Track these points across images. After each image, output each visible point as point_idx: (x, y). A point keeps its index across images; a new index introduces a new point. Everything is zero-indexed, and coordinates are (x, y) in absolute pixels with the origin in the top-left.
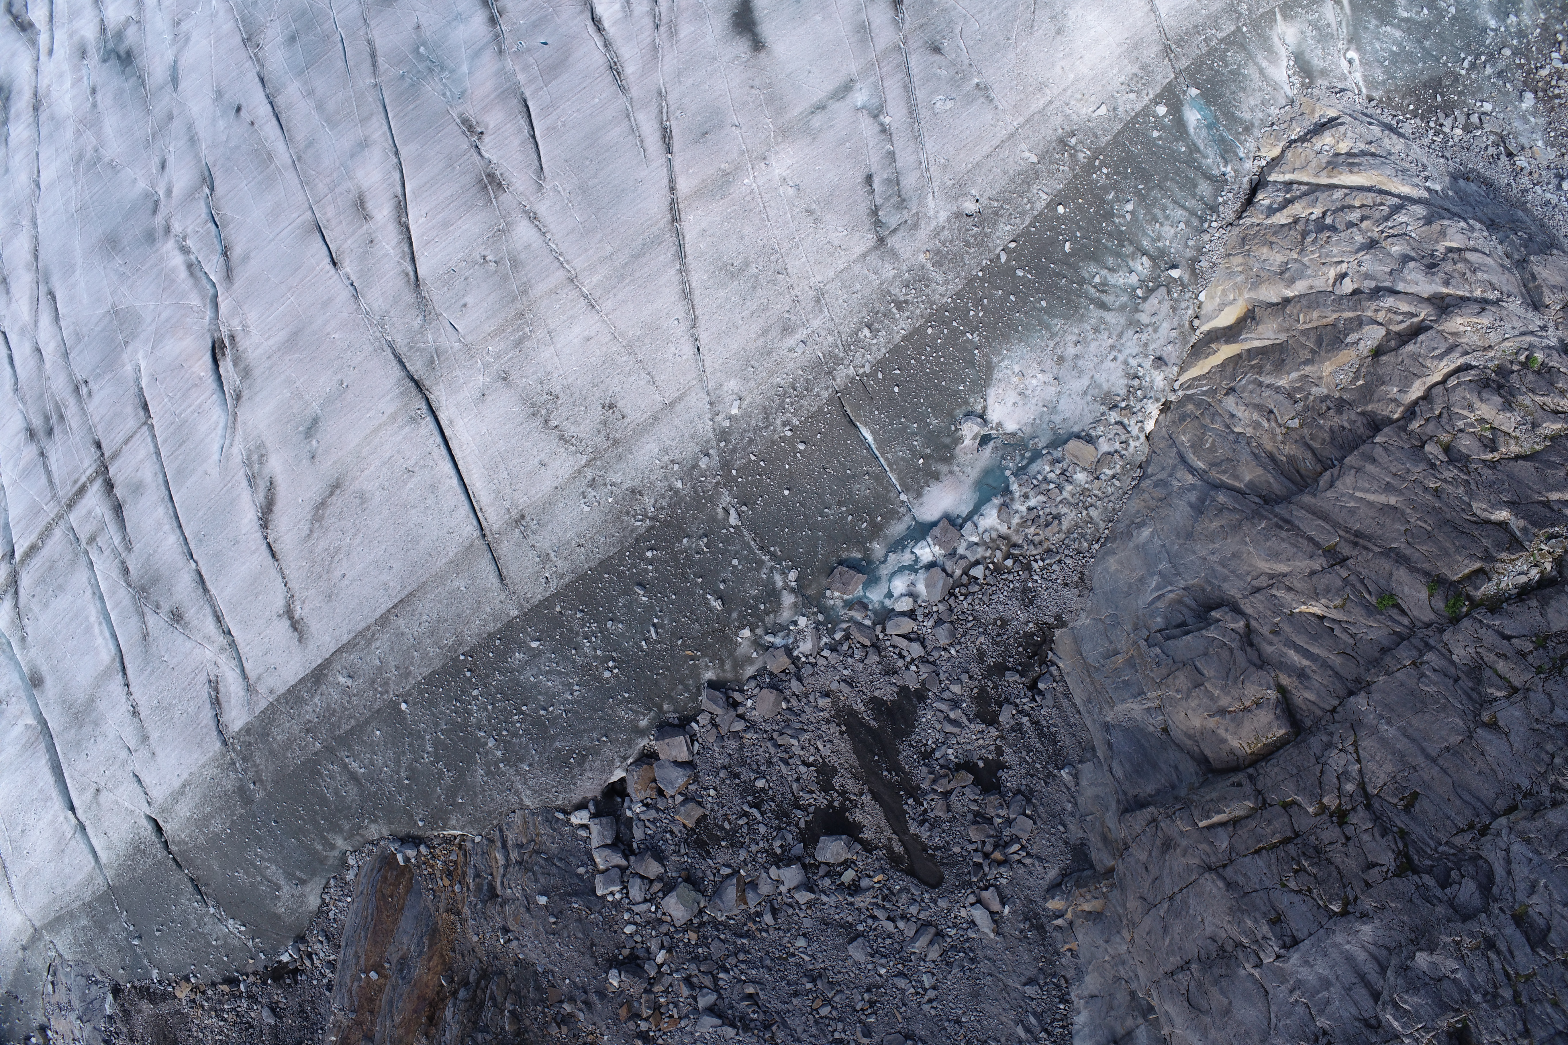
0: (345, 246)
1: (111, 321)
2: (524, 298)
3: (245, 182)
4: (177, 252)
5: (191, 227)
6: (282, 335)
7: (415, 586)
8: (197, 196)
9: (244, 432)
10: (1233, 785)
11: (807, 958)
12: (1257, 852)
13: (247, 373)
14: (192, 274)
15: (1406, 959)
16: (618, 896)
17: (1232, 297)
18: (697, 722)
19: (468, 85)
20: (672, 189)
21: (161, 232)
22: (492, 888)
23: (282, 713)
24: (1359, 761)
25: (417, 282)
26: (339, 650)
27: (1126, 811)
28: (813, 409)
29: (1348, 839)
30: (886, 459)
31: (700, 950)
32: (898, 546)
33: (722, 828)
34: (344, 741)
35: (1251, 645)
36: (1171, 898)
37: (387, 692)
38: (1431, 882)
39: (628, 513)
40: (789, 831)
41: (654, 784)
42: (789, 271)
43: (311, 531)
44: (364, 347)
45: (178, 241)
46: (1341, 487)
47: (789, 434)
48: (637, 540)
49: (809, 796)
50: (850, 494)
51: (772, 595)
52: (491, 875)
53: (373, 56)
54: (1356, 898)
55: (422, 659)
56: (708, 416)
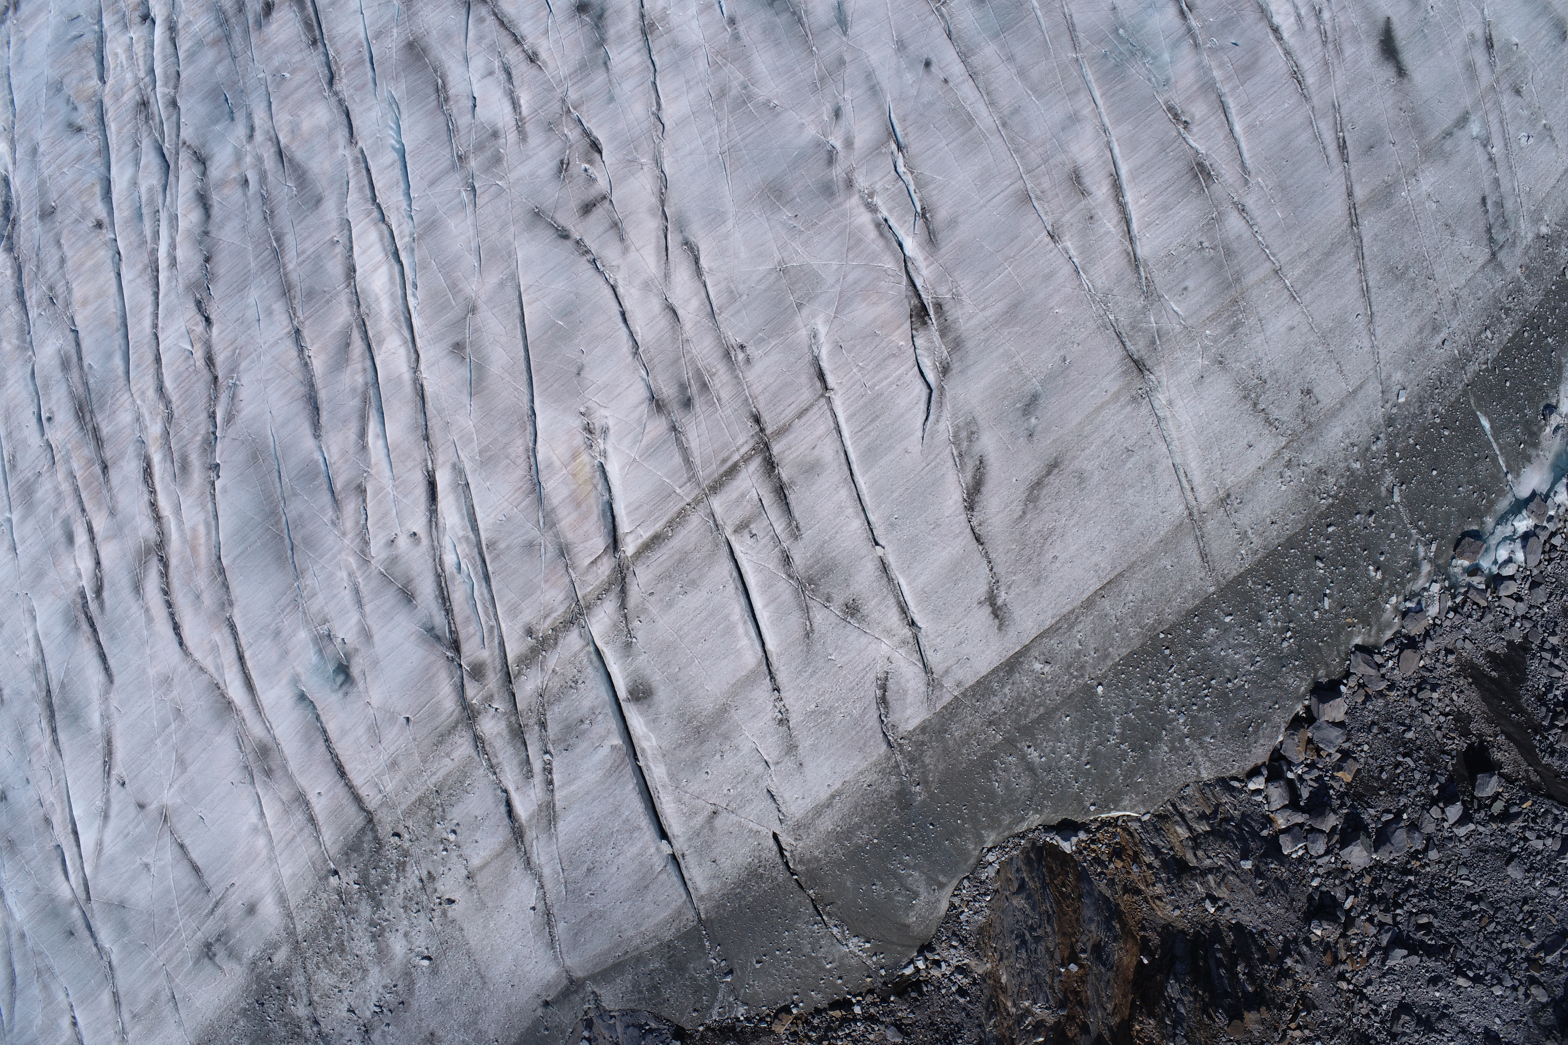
0: (1064, 219)
1: (778, 279)
2: (1238, 286)
3: (944, 142)
4: (862, 209)
5: (880, 183)
6: (1000, 306)
7: (1125, 566)
8: (884, 150)
9: (953, 407)
11: (1469, 883)
13: (958, 344)
14: (881, 234)
16: (1300, 853)
18: (1345, 685)
19: (1172, 74)
20: (1350, 194)
21: (842, 186)
23: (966, 706)
25: (1135, 262)
26: (1040, 636)
28: (1453, 399)
30: (1498, 444)
31: (1376, 892)
32: (1502, 519)
33: (1379, 778)
34: (1027, 732)
37: (1082, 676)
39: (1314, 492)
40: (1441, 774)
41: (1311, 746)
42: (1436, 276)
43: (1024, 513)
44: (1088, 324)
45: (862, 197)
47: (1438, 421)
48: (1319, 517)
49: (1450, 742)
50: (1476, 474)
51: (1415, 565)
53: (1071, 28)
55: (1122, 639)
56: (1380, 403)
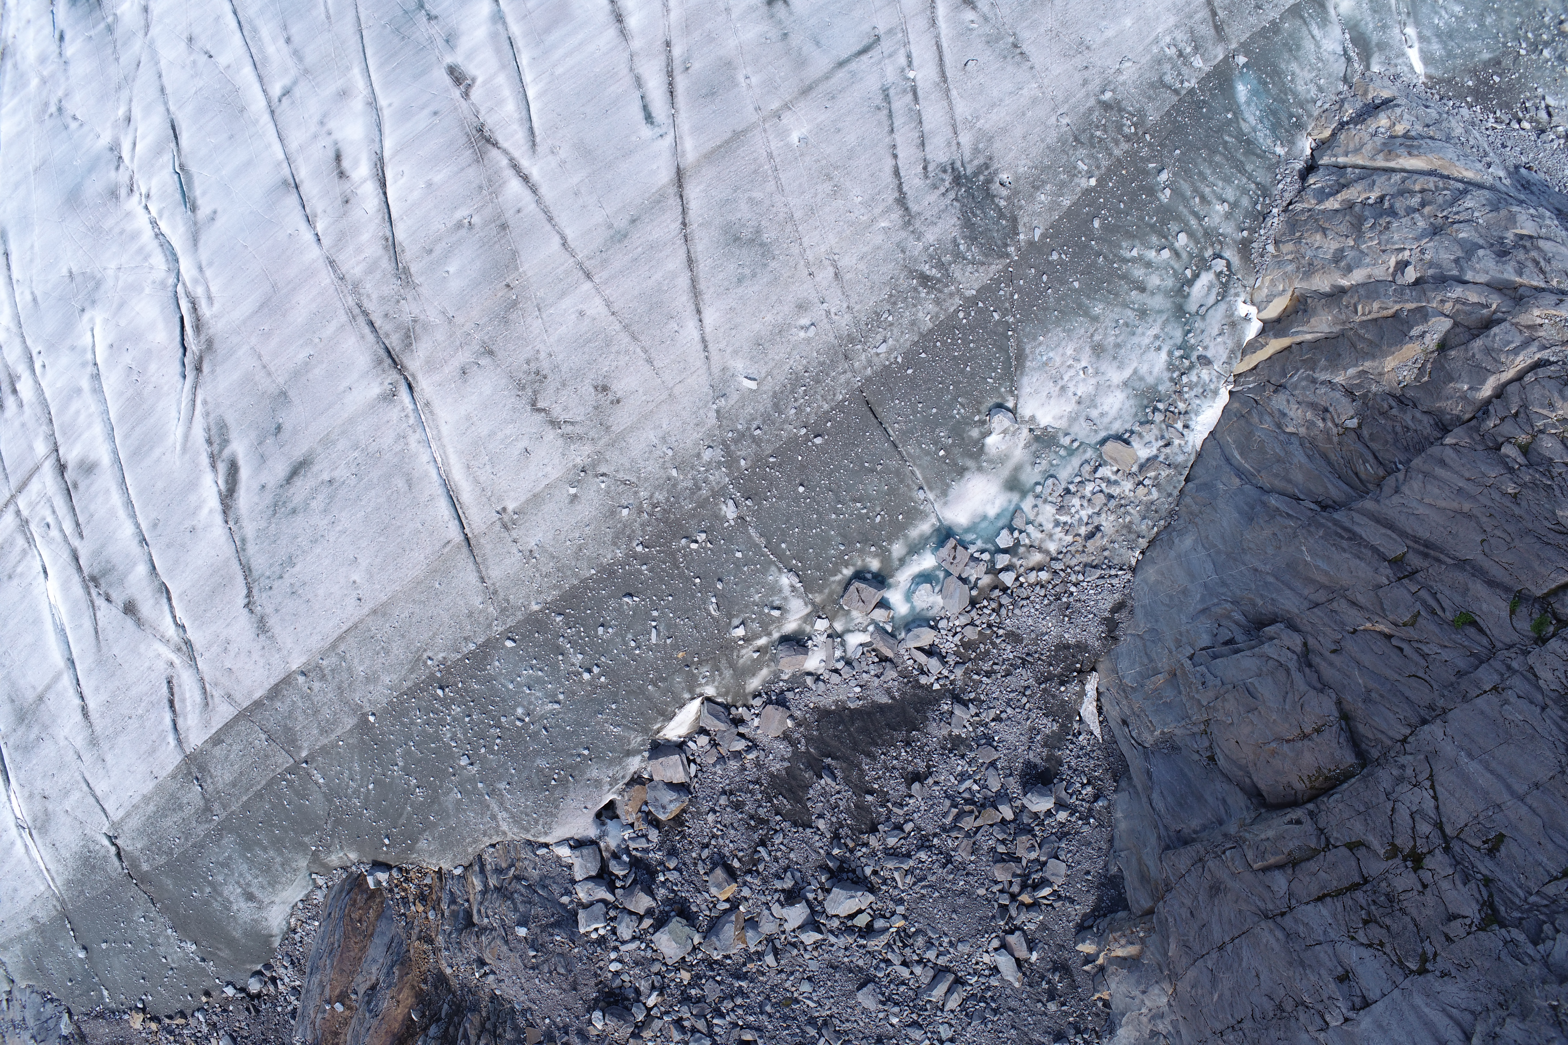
10: (1290, 822)
11: (812, 1005)
12: (1320, 899)
15: (1494, 1026)
16: (602, 933)
17: (1281, 288)
18: (695, 742)
22: (469, 915)
24: (1435, 798)
27: (1167, 848)
29: (1425, 886)
31: (693, 992)
35: (1310, 665)
36: (1221, 948)
38: (1521, 937)
46: (1407, 492)
52: (468, 900)
54: (1435, 955)
